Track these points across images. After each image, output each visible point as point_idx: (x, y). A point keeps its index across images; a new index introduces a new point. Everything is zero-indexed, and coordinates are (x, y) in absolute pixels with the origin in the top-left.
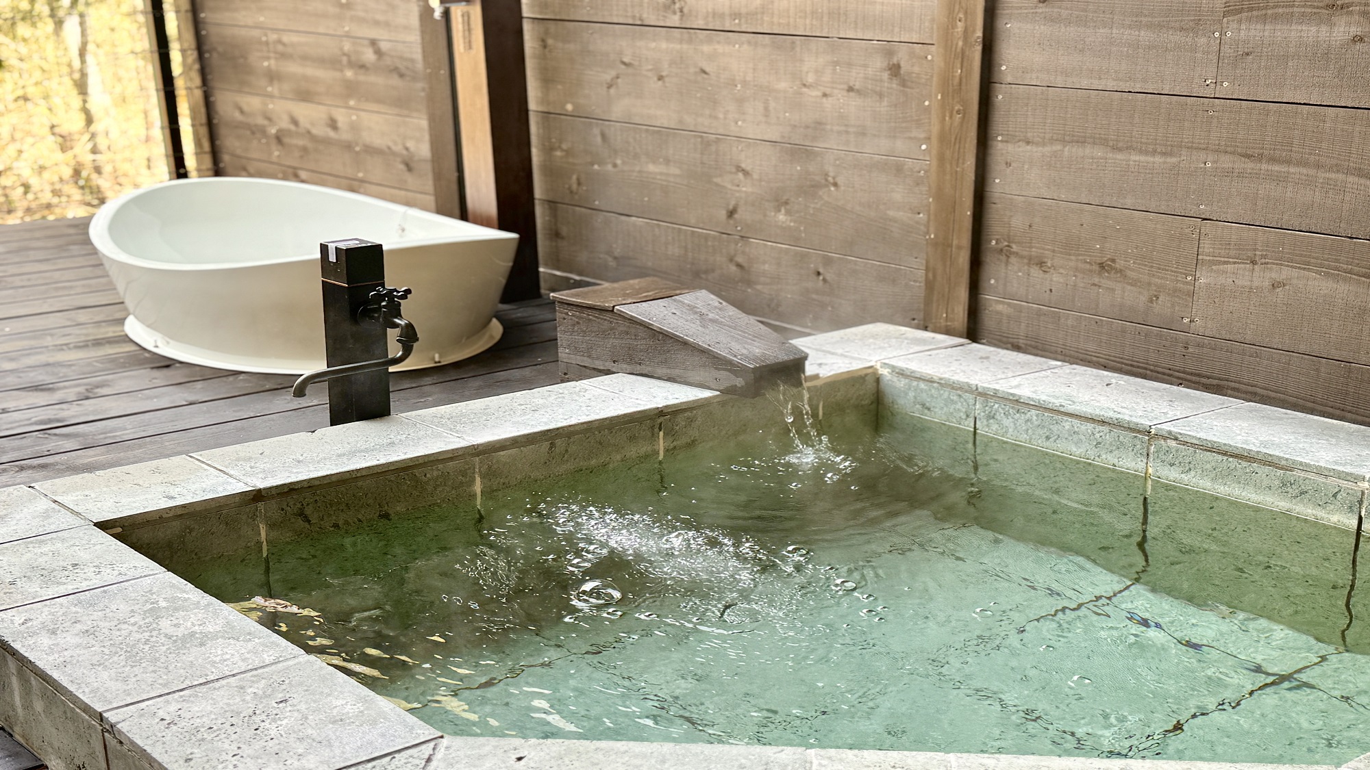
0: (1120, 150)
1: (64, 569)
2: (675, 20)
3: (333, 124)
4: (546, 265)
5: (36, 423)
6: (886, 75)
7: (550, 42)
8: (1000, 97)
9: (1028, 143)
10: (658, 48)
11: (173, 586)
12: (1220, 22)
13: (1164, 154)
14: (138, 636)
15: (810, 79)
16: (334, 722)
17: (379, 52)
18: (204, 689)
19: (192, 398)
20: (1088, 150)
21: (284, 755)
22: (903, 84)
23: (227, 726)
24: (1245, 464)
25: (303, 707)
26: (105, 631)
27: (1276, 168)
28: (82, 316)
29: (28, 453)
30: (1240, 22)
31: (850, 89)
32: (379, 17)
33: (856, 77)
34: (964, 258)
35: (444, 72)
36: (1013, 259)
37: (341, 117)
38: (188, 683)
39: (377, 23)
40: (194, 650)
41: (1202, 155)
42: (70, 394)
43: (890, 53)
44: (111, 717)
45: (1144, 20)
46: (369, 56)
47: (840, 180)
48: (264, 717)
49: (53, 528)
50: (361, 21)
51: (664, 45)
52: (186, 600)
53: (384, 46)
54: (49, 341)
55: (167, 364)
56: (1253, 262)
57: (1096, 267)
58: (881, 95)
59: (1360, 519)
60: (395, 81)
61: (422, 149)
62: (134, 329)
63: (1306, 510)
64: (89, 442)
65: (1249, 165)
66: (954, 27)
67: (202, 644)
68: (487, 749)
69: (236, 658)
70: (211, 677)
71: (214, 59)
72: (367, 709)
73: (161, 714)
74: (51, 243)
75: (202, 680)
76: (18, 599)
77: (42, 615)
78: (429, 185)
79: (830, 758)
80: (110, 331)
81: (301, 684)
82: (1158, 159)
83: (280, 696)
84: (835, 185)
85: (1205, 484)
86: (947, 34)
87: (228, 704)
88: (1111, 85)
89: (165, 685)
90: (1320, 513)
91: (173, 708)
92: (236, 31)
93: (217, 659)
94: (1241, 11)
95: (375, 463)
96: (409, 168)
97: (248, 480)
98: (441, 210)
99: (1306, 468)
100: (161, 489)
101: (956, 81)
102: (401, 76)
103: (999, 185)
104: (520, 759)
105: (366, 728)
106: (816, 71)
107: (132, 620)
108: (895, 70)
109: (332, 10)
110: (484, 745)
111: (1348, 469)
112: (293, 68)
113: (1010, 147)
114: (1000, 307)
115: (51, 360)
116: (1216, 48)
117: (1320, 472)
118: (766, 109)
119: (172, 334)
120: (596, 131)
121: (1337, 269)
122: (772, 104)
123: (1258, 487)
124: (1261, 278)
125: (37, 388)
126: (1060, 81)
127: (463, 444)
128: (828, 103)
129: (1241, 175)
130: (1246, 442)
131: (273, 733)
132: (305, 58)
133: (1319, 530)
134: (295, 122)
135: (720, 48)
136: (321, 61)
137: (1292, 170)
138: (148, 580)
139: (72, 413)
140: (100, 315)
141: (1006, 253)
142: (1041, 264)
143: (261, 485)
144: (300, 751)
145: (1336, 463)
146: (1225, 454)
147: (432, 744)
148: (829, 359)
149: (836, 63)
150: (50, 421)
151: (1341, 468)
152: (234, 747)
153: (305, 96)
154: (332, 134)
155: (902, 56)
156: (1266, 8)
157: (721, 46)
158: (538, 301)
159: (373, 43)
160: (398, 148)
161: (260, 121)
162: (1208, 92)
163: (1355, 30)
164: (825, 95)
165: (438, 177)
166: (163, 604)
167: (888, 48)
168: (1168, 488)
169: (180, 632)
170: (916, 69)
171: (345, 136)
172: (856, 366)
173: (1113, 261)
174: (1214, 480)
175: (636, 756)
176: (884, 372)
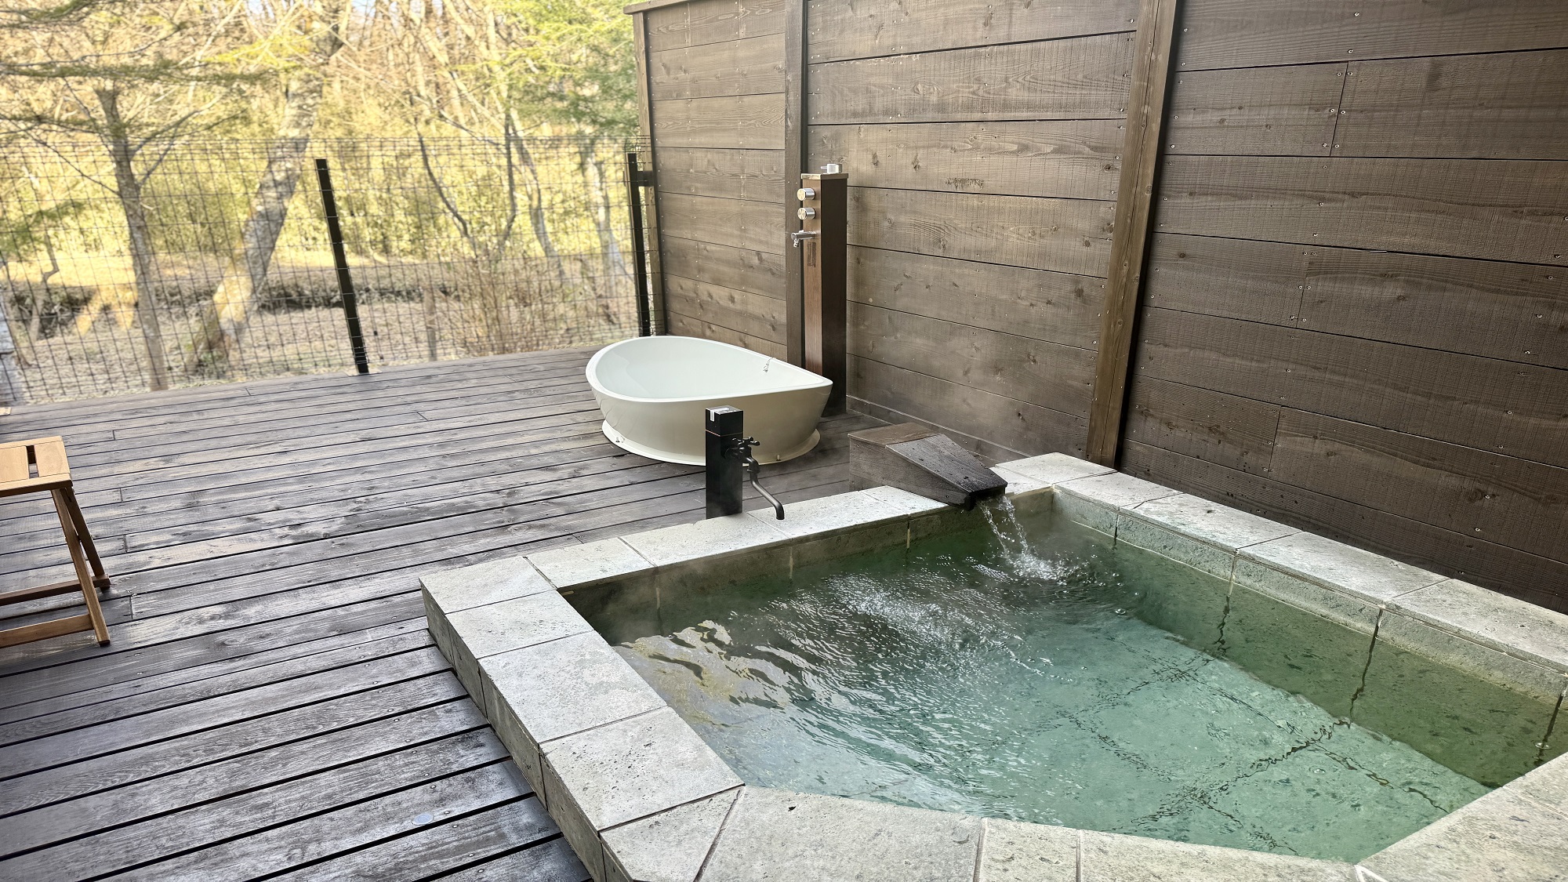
0: (1228, 356)
1: (535, 623)
2: (940, 252)
3: (732, 299)
4: (850, 394)
5: (543, 494)
6: (1073, 296)
7: (862, 260)
8: (1149, 315)
9: (1166, 346)
10: (927, 269)
11: (595, 643)
12: (1304, 279)
13: (1258, 361)
14: (569, 682)
15: (1023, 294)
16: (678, 766)
17: (760, 259)
18: (602, 730)
19: (633, 480)
20: (1207, 354)
21: (644, 790)
22: (1084, 302)
23: (612, 762)
24: (1299, 581)
25: (659, 751)
26: (551, 676)
27: (1336, 378)
28: (580, 417)
29: (535, 516)
30: (1318, 280)
31: (1049, 302)
32: (762, 238)
33: (1054, 295)
34: (1116, 415)
35: (798, 275)
36: (1149, 418)
37: (737, 296)
38: (593, 724)
39: (761, 242)
40: (602, 697)
41: (1285, 365)
42: (564, 473)
43: (1077, 282)
44: (545, 748)
45: (1251, 274)
46: (755, 261)
47: (1037, 358)
48: (635, 757)
49: (533, 591)
50: (752, 240)
51: (932, 267)
52: (602, 654)
53: (764, 256)
54: (558, 434)
55: (622, 454)
56: (1315, 438)
57: (1207, 430)
58: (1069, 308)
59: (1377, 627)
60: (769, 276)
61: (782, 318)
62: (606, 428)
63: (1339, 617)
64: (571, 509)
65: (1317, 374)
66: (1121, 269)
67: (606, 692)
68: (772, 798)
69: (624, 707)
70: (608, 721)
71: (669, 258)
72: (700, 756)
73: (574, 749)
74: (570, 365)
75: (602, 723)
76: (504, 647)
77: (516, 659)
78: (785, 340)
79: (997, 827)
80: (593, 428)
81: (661, 731)
82: (1254, 364)
83: (647, 741)
84: (1034, 361)
85: (1273, 592)
86: (1115, 272)
87: (615, 744)
88: (1225, 314)
89: (580, 725)
90: (1349, 620)
91: (582, 743)
92: (681, 241)
93: (613, 706)
94: (1319, 273)
95: (728, 550)
96: (774, 329)
97: (651, 559)
98: (791, 361)
99: (1342, 590)
100: (599, 563)
101: (1120, 303)
102: (773, 274)
103: (1144, 370)
104: (792, 809)
105: (697, 772)
106: (1027, 290)
107: (568, 669)
108: (1079, 293)
109: (736, 233)
110: (769, 795)
111: (1372, 594)
112: (712, 265)
113: (1153, 347)
114: (1138, 448)
115: (558, 448)
116: (1300, 296)
117: (1351, 593)
118: (993, 311)
119: (628, 435)
120: (886, 316)
121: (1373, 448)
122: (997, 309)
123: (1307, 598)
124: (1319, 447)
125: (547, 468)
126: (1190, 308)
127: (784, 538)
128: (1033, 310)
129: (1312, 380)
130: (1301, 566)
131: (639, 772)
132: (719, 260)
133: (1344, 631)
134: (711, 296)
135: (966, 271)
136: (728, 263)
137: (1347, 380)
138: (581, 637)
139: (564, 487)
140: (589, 417)
141: (1146, 414)
142: (1169, 424)
143: (659, 563)
144: (654, 788)
145: (1364, 588)
146: (1287, 573)
147: (736, 791)
148: (1021, 480)
149: (1040, 286)
150: (551, 493)
151: (1366, 593)
152: (614, 781)
153: (717, 282)
154: (731, 305)
155: (1085, 286)
156: (1337, 273)
157: (968, 270)
158: (843, 416)
159: (758, 253)
160: (768, 317)
161: (692, 295)
162: (1293, 324)
163: (1399, 292)
164: (1032, 305)
165: (790, 335)
166: (588, 657)
167: (1076, 279)
168: (1244, 591)
169: (594, 681)
170: (1094, 293)
171: (738, 307)
172: (1037, 486)
173: (1218, 426)
174: (1278, 589)
175: (868, 814)
176: (1058, 491)
